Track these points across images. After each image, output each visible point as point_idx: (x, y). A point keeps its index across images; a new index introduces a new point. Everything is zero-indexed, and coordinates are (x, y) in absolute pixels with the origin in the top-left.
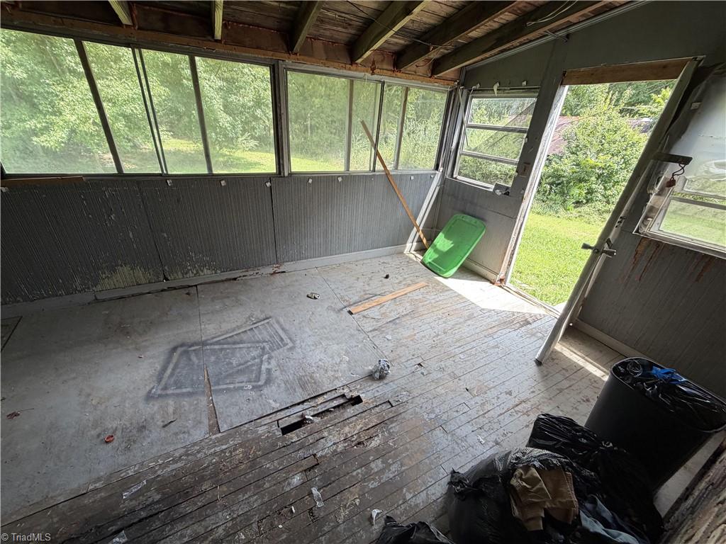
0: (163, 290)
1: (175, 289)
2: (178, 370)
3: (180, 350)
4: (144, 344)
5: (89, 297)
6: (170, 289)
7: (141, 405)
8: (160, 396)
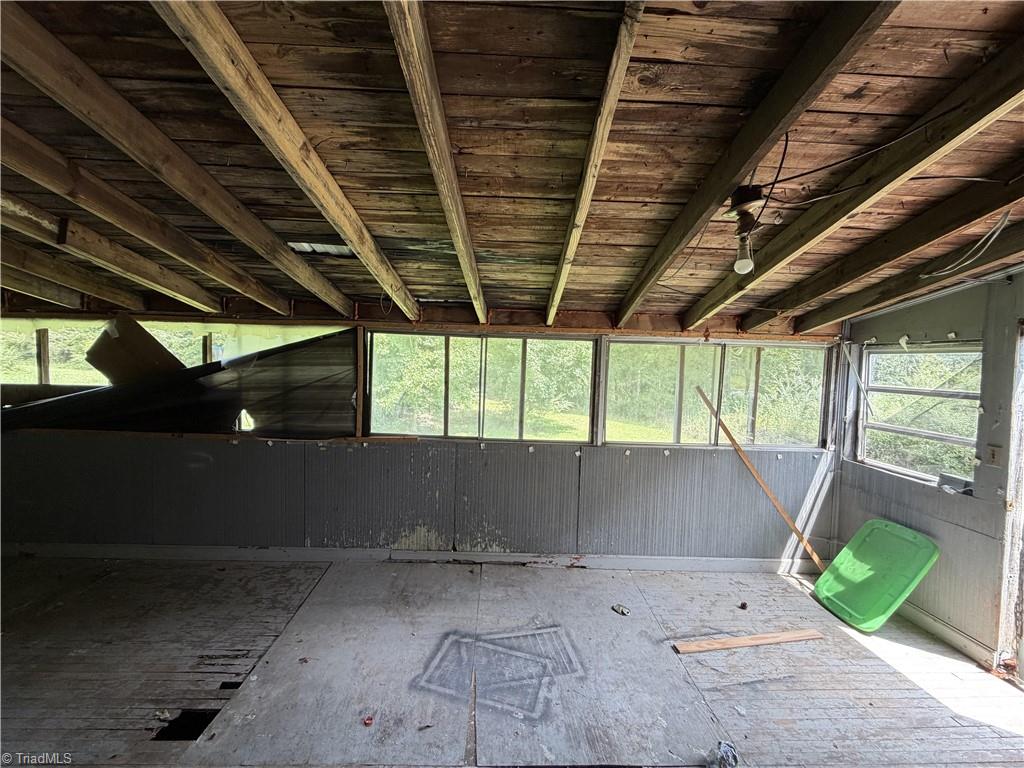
0: (448, 562)
1: (460, 562)
2: (446, 663)
3: (452, 638)
4: (420, 619)
5: (384, 554)
6: (456, 562)
7: (403, 692)
8: (422, 688)
